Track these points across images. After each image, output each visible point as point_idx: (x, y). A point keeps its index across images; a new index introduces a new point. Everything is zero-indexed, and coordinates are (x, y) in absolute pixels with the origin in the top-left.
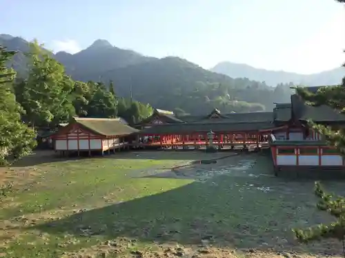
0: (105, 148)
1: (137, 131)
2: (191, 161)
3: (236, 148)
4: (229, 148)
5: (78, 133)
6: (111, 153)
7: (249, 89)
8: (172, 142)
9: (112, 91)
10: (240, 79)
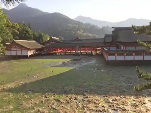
0: (29, 54)
1: (44, 46)
2: (69, 60)
3: (88, 53)
4: (85, 54)
5: (16, 47)
6: (32, 56)
7: (91, 28)
8: (60, 51)
9: (30, 28)
10: (87, 24)
